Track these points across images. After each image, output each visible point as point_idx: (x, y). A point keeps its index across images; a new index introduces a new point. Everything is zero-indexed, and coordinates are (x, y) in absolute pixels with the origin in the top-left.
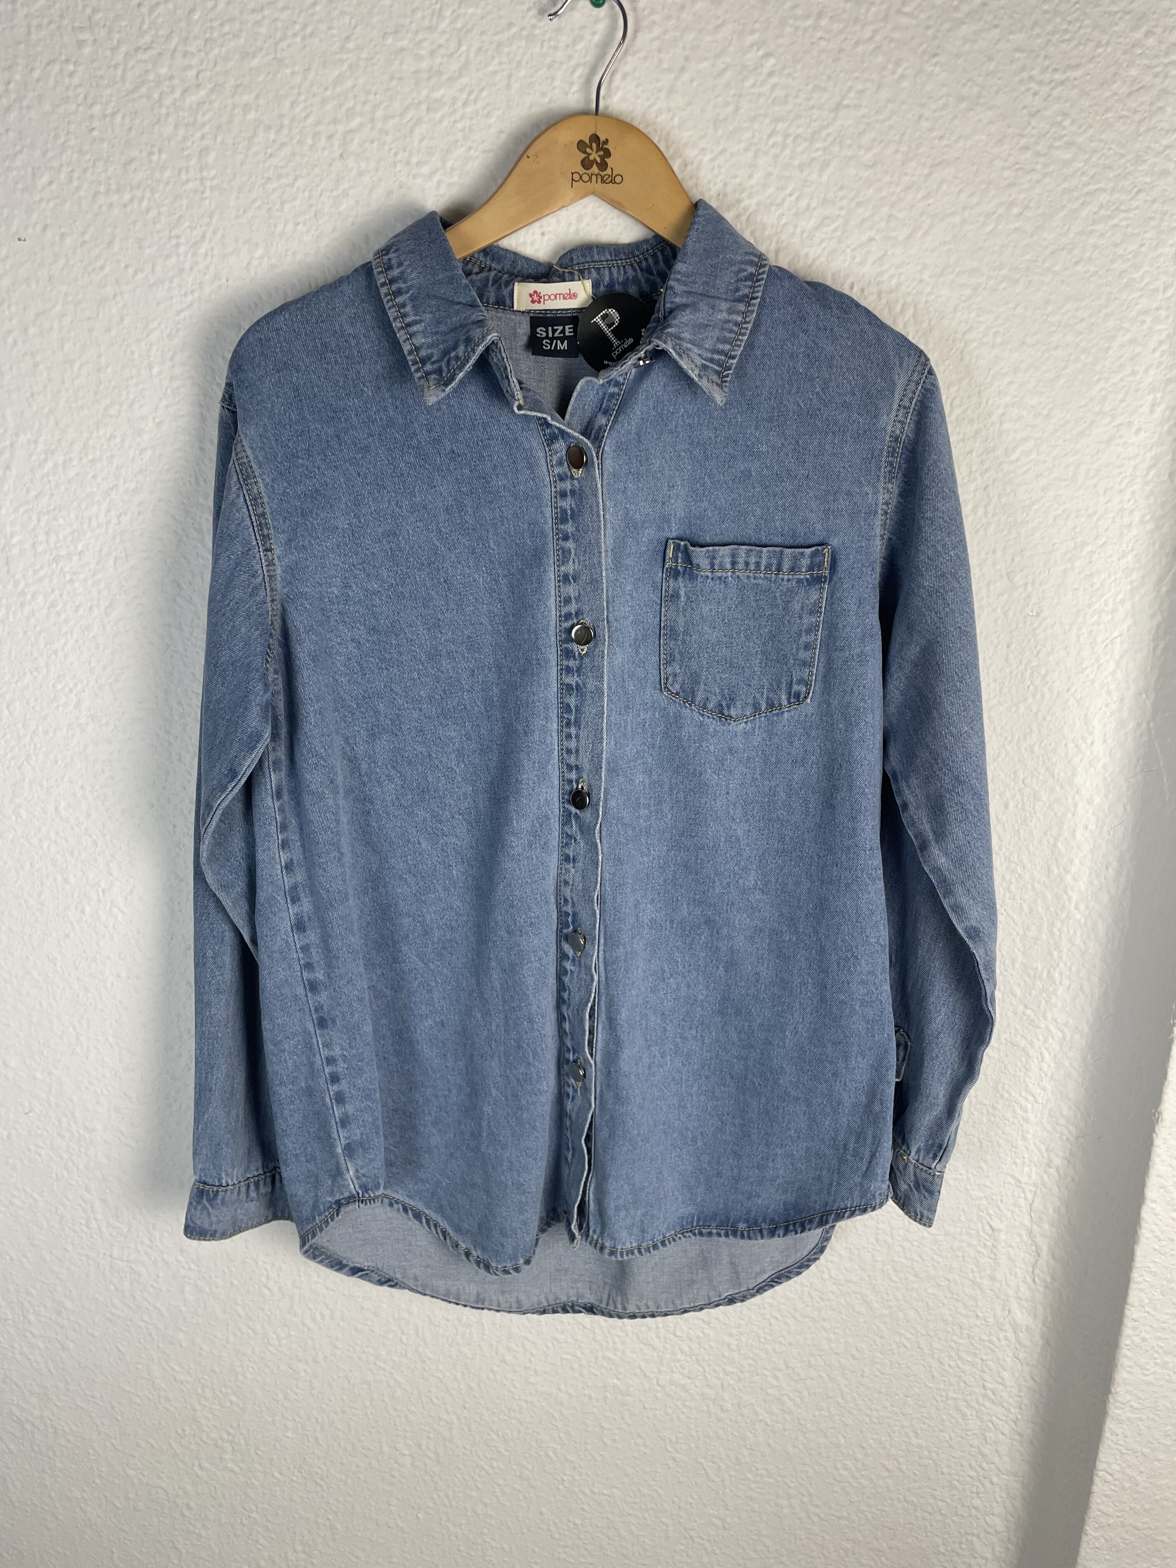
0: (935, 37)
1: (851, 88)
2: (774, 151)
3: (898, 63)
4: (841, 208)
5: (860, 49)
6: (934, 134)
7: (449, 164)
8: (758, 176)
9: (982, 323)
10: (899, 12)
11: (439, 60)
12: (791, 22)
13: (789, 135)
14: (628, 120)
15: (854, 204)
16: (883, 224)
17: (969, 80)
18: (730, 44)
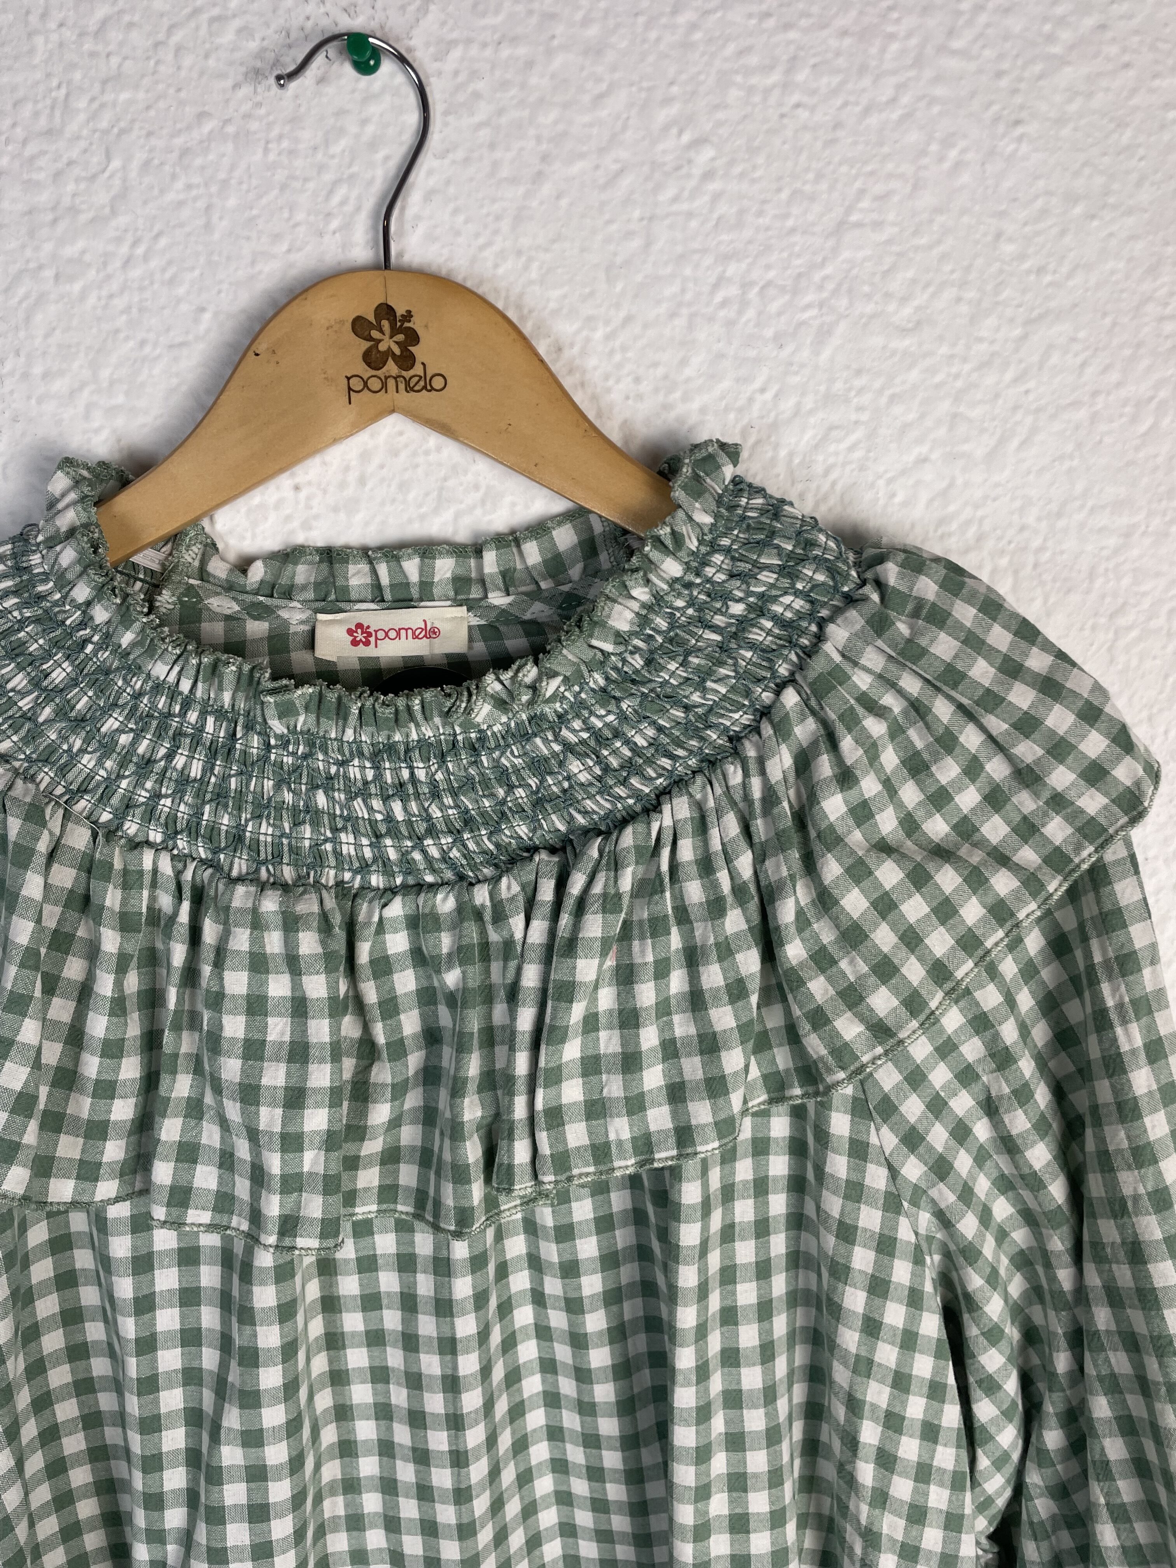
0: (1015, 91)
1: (862, 192)
2: (722, 313)
3: (947, 142)
4: (860, 409)
5: (873, 120)
6: (1026, 265)
7: (105, 374)
8: (698, 360)
9: (1145, 594)
10: (942, 49)
11: (71, 187)
12: (739, 79)
13: (752, 284)
14: (443, 273)
15: (884, 400)
16: (942, 432)
17: (1085, 164)
18: (625, 128)
